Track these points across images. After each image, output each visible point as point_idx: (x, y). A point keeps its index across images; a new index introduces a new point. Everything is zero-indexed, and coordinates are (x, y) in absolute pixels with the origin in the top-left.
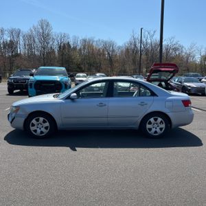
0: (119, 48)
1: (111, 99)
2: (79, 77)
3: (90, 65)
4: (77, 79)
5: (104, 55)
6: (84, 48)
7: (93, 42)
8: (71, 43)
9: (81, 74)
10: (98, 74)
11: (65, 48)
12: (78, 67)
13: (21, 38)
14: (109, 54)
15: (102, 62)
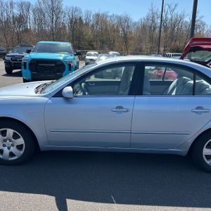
0: (135, 24)
1: (138, 98)
2: (90, 55)
3: (103, 42)
4: (87, 57)
5: (118, 31)
6: (97, 23)
7: (107, 16)
8: (83, 18)
9: (92, 53)
10: (111, 53)
11: (76, 23)
12: (90, 45)
13: (31, 11)
14: (123, 30)
15: (116, 40)
